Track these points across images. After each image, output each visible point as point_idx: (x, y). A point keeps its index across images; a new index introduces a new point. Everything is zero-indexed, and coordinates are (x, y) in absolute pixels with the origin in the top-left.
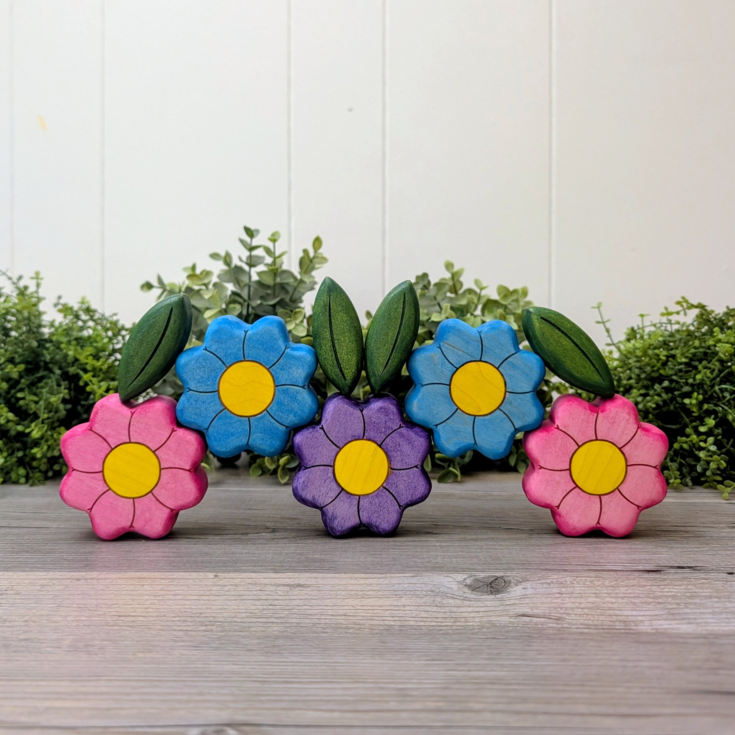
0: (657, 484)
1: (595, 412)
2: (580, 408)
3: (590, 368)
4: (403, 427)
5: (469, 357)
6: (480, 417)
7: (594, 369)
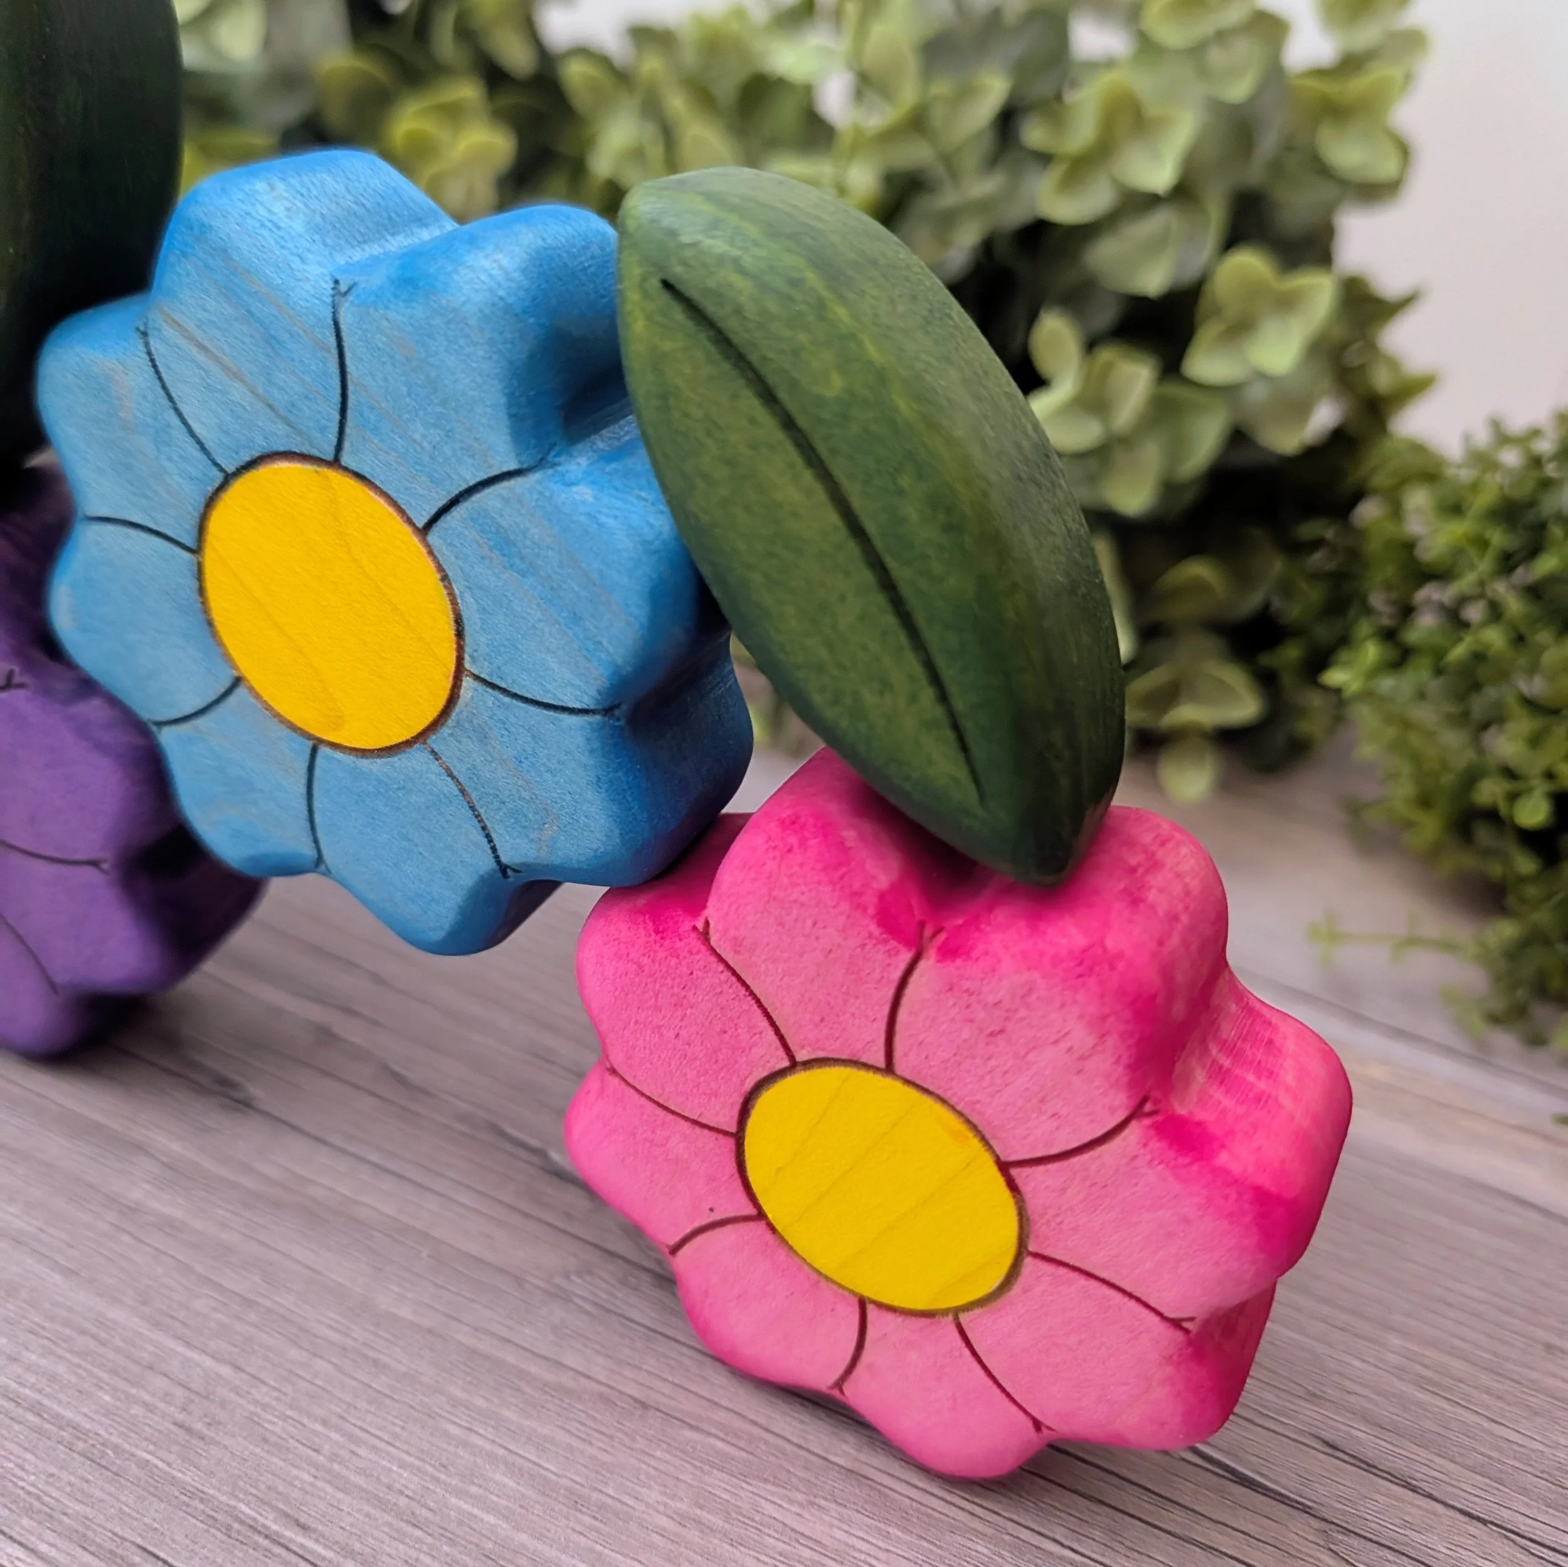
0: (1161, 1393)
1: (907, 943)
2: (826, 889)
3: (913, 698)
4: (21, 686)
5: (281, 428)
6: (339, 755)
7: (939, 711)
